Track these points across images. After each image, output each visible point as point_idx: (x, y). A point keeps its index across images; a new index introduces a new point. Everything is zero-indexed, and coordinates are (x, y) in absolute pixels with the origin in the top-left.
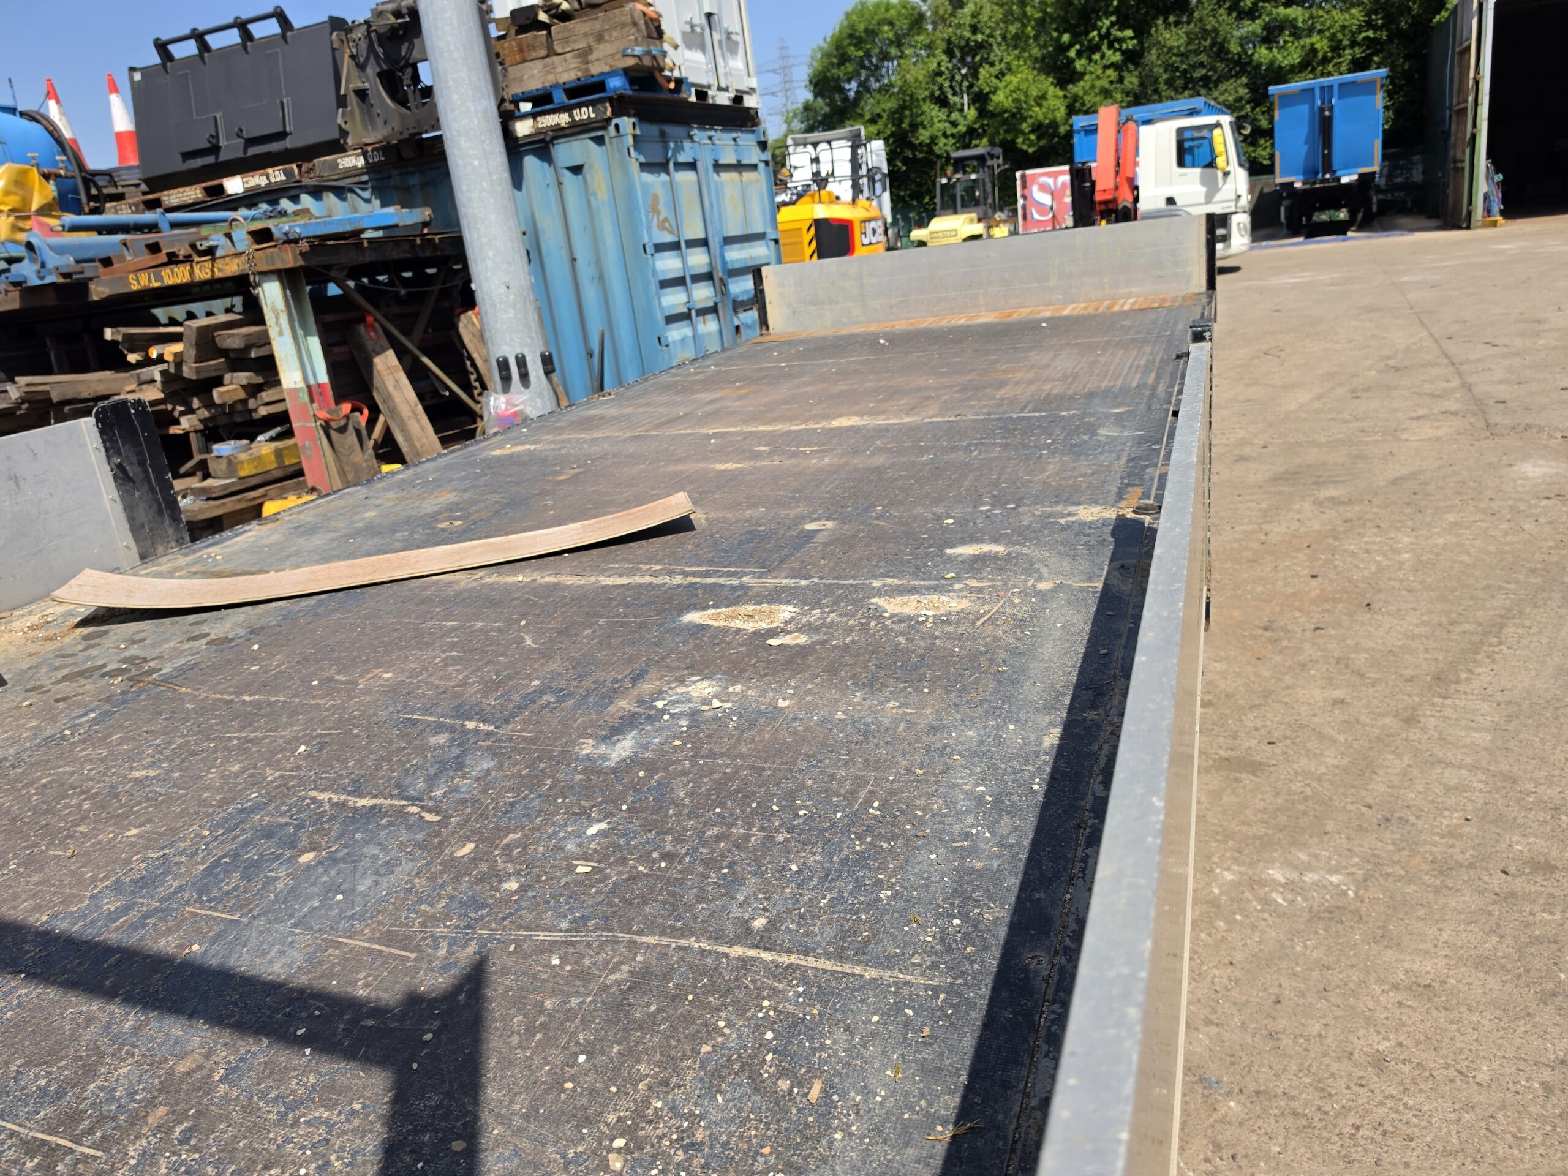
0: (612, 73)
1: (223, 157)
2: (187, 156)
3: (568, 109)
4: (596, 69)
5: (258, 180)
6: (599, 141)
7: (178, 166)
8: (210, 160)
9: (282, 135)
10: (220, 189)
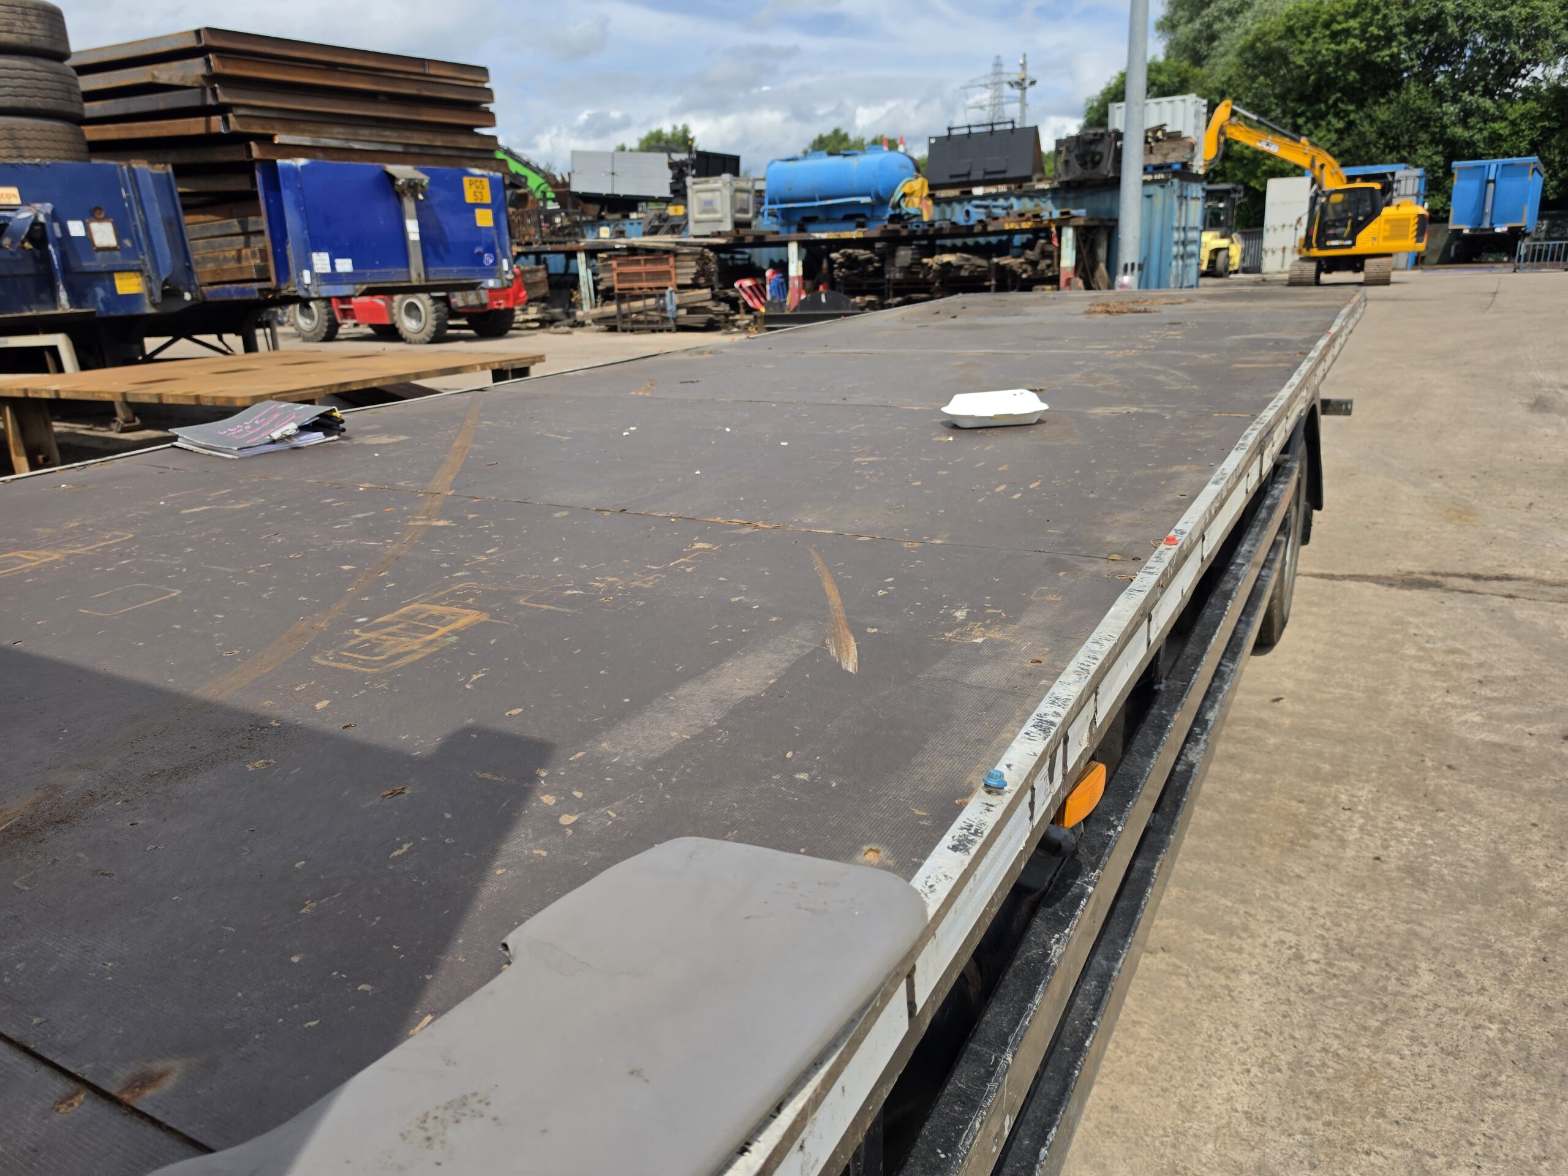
0: (1177, 163)
1: (972, 178)
2: (952, 177)
3: (1153, 174)
4: (1169, 160)
5: (992, 190)
6: (1163, 187)
7: (947, 180)
8: (964, 179)
9: (1004, 172)
10: (970, 192)
